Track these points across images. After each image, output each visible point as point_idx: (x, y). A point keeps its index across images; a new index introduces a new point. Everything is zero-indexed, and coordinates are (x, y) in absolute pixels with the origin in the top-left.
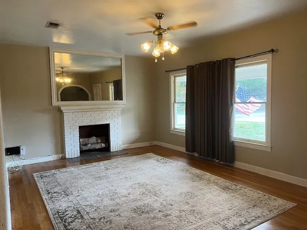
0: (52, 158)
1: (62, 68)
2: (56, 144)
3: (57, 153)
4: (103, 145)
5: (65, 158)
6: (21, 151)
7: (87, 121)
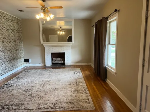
0: (41, 65)
1: (61, 27)
2: (42, 59)
3: (43, 63)
4: (62, 62)
5: (45, 66)
6: (29, 61)
7: (55, 51)
